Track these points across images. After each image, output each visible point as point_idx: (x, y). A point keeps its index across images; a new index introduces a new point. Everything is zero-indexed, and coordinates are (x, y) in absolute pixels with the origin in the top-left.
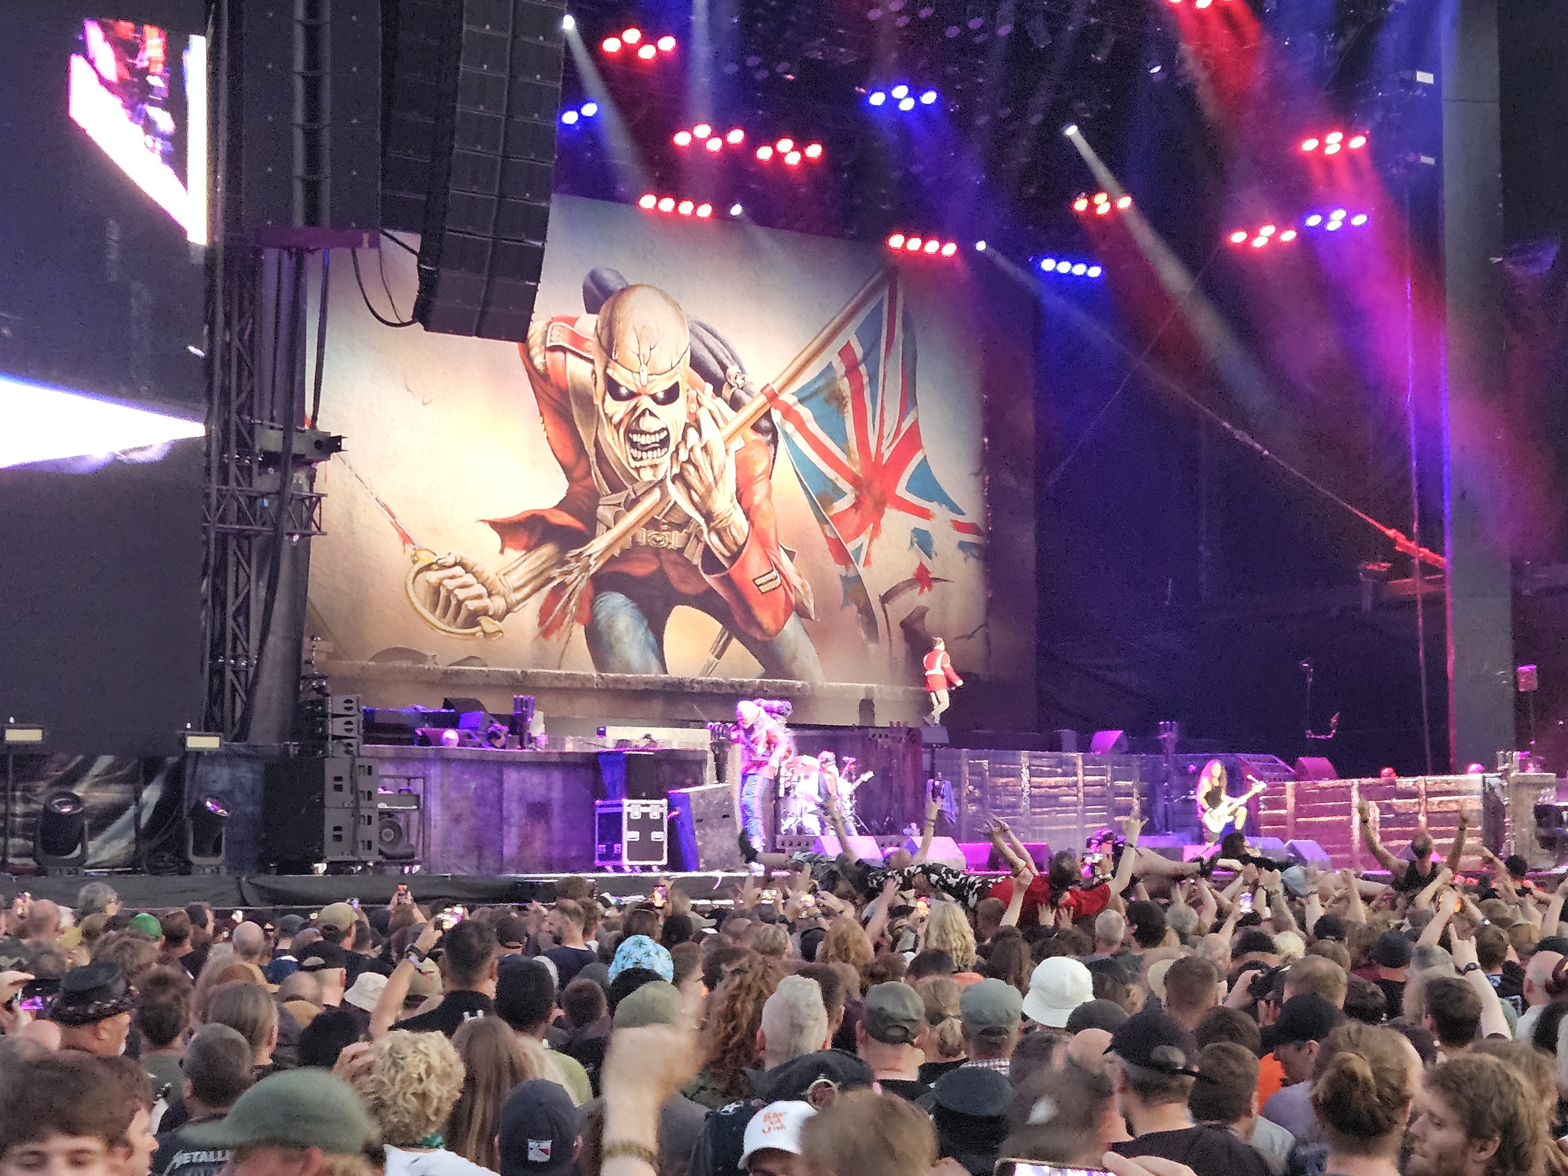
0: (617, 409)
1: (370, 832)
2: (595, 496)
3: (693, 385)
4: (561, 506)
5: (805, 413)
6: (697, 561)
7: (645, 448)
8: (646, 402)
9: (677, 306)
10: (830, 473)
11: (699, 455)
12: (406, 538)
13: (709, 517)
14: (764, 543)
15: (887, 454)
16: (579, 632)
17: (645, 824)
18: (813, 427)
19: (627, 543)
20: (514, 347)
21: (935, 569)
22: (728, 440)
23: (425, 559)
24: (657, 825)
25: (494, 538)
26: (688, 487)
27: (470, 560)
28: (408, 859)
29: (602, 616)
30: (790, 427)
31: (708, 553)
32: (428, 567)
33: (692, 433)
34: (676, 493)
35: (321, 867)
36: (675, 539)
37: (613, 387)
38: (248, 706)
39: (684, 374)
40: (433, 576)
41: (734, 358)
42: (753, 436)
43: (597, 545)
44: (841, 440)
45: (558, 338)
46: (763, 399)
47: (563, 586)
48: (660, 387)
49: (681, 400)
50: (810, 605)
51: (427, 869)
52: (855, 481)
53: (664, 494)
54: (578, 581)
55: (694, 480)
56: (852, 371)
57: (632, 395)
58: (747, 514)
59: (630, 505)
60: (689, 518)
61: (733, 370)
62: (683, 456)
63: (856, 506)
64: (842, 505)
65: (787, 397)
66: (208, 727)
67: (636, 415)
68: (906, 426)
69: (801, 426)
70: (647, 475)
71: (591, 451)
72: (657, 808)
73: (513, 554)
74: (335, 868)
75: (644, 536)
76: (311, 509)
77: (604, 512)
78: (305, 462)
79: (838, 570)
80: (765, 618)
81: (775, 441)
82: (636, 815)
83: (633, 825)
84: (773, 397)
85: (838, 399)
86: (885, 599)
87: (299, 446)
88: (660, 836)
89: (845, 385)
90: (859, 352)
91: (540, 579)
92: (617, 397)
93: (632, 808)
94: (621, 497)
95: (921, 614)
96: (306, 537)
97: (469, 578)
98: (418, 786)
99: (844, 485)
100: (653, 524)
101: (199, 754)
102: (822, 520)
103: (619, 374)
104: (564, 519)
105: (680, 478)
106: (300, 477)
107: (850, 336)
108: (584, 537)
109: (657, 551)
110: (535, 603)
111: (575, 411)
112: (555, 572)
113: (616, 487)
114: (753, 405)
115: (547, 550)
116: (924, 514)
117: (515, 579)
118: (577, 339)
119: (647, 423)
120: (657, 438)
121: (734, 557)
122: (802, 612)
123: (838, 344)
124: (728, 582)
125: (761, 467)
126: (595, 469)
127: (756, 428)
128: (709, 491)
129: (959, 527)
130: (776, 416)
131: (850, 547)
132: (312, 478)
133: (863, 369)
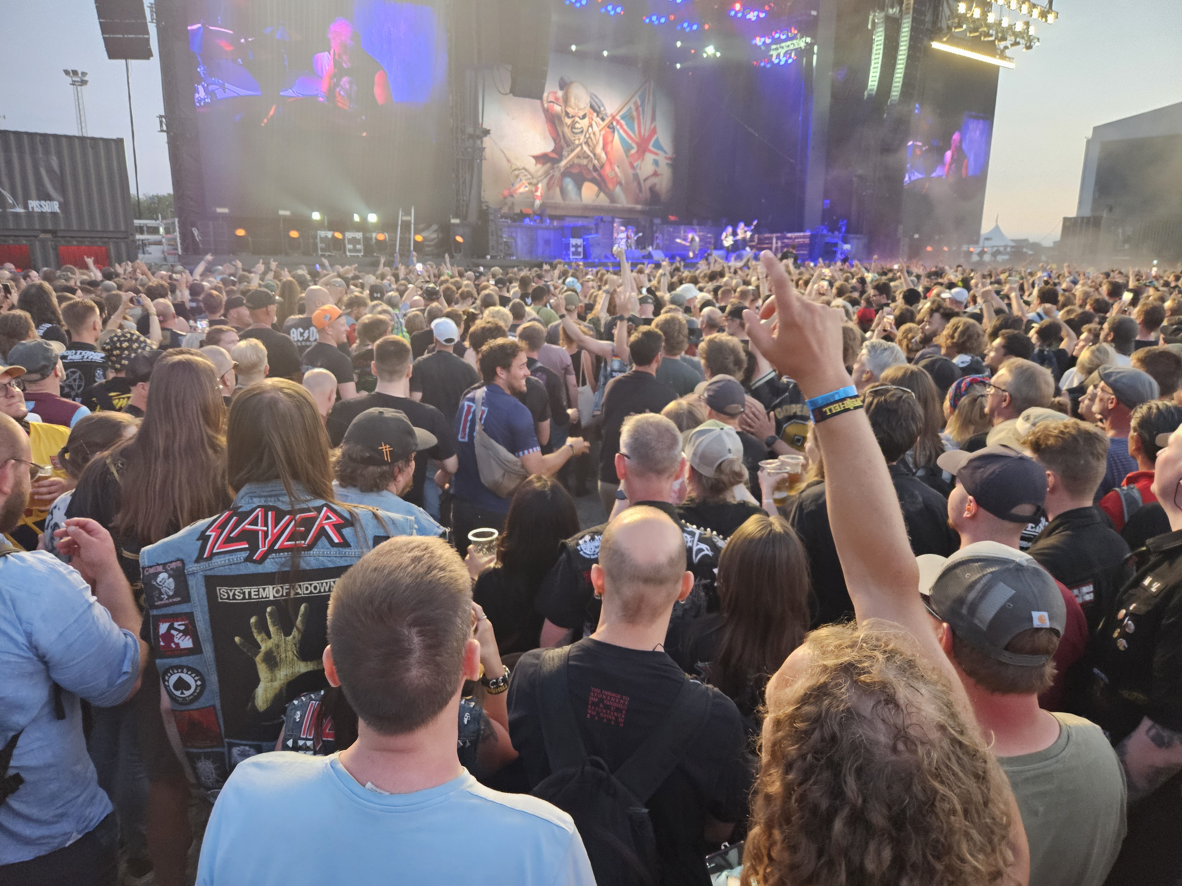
0: (568, 121)
1: (502, 247)
2: (562, 149)
3: (591, 113)
4: (553, 151)
5: (623, 122)
6: (591, 168)
7: (576, 133)
8: (577, 119)
9: (586, 89)
10: (630, 141)
11: (592, 135)
12: (508, 161)
13: (595, 155)
14: (611, 164)
15: (646, 135)
16: (558, 189)
17: (576, 246)
18: (625, 127)
19: (571, 163)
20: (538, 102)
21: (659, 171)
22: (600, 131)
23: (514, 167)
24: (580, 246)
25: (533, 161)
26: (589, 146)
27: (527, 167)
28: (512, 255)
29: (564, 185)
30: (618, 127)
31: (594, 166)
32: (515, 170)
33: (590, 129)
34: (585, 148)
35: (488, 257)
36: (585, 162)
37: (567, 114)
38: (467, 211)
39: (588, 110)
40: (516, 172)
41: (603, 106)
42: (608, 130)
43: (563, 163)
44: (633, 131)
45: (551, 98)
46: (610, 118)
47: (553, 176)
48: (581, 114)
49: (587, 119)
50: (623, 182)
51: (517, 258)
52: (637, 144)
53: (582, 148)
54: (557, 174)
55: (591, 144)
56: (637, 109)
57: (573, 117)
58: (606, 154)
59: (572, 151)
60: (588, 156)
61: (602, 109)
62: (587, 136)
63: (637, 152)
64: (633, 151)
65: (618, 118)
66: (456, 216)
67: (574, 123)
68: (653, 126)
69: (621, 126)
70: (577, 142)
71: (561, 134)
72: (579, 241)
73: (539, 166)
74: (492, 257)
75: (576, 161)
76: (482, 151)
77: (565, 153)
78: (480, 138)
79: (631, 171)
80: (610, 186)
81: (614, 132)
82: (574, 243)
83: (573, 246)
84: (613, 118)
85: (632, 118)
86: (645, 180)
87: (478, 132)
88: (580, 250)
89: (635, 114)
90: (639, 103)
91: (547, 173)
92: (569, 117)
93: (573, 241)
94: (570, 149)
95: (655, 185)
96: (481, 160)
97: (526, 173)
98: (514, 235)
99: (634, 145)
100: (578, 157)
101: (454, 224)
102: (627, 156)
103: (569, 110)
104: (554, 155)
105: (587, 143)
106: (479, 142)
107: (637, 98)
108: (559, 160)
109: (580, 165)
110: (545, 181)
111: (557, 122)
112: (551, 171)
113: (568, 146)
114: (607, 121)
115: (549, 165)
116: (656, 154)
117: (540, 173)
118: (557, 99)
119: (577, 125)
120: (579, 130)
121: (602, 166)
122: (620, 183)
123: (633, 100)
124: (600, 175)
125: (610, 139)
126: (562, 141)
127: (609, 127)
128: (595, 147)
129: (666, 158)
130: (615, 123)
131: (635, 164)
132: (482, 142)
133: (640, 109)
